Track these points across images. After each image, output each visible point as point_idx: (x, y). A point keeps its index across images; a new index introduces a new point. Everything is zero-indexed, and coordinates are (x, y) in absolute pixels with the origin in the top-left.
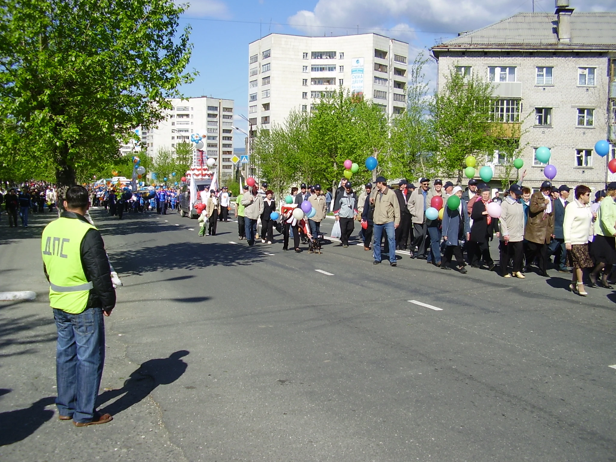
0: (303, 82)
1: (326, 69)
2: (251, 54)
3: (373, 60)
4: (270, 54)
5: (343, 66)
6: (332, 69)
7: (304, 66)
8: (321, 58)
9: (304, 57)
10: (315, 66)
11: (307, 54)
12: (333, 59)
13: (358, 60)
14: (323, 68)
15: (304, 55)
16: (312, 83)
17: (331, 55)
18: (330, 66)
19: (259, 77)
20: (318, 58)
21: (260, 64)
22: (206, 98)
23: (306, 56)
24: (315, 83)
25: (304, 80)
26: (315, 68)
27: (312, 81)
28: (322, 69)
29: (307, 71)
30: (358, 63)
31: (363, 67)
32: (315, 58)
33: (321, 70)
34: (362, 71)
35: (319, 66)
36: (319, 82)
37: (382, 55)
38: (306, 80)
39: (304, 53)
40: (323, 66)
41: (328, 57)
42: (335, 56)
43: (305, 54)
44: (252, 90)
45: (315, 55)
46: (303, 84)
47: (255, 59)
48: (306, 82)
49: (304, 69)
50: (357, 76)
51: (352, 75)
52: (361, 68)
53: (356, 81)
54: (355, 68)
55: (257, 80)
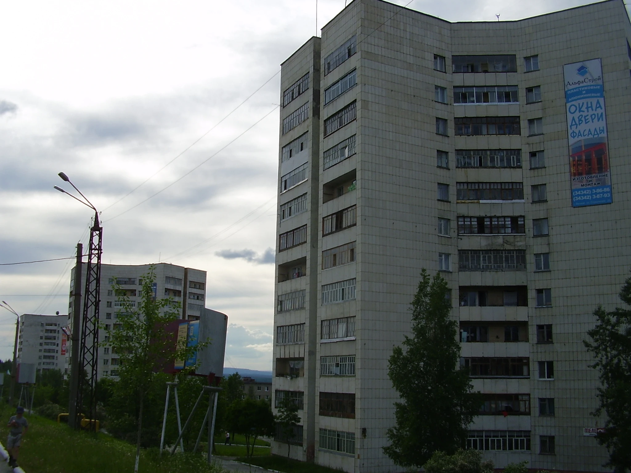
0: (438, 125)
6: (507, 95)
7: (437, 87)
10: (464, 90)
11: (442, 58)
12: (508, 73)
14: (486, 94)
18: (502, 90)
24: (466, 131)
25: (438, 119)
26: (464, 94)
27: (457, 125)
28: (482, 97)
29: (445, 99)
31: (600, 82)
33: (479, 99)
34: (600, 91)
35: (475, 90)
38: (444, 121)
39: (436, 56)
40: (486, 90)
42: (515, 66)
46: (438, 130)
47: (300, 87)
48: (444, 126)
49: (437, 93)
50: (585, 106)
51: (568, 105)
52: (594, 83)
53: (583, 119)
54: (577, 86)
55: (306, 133)
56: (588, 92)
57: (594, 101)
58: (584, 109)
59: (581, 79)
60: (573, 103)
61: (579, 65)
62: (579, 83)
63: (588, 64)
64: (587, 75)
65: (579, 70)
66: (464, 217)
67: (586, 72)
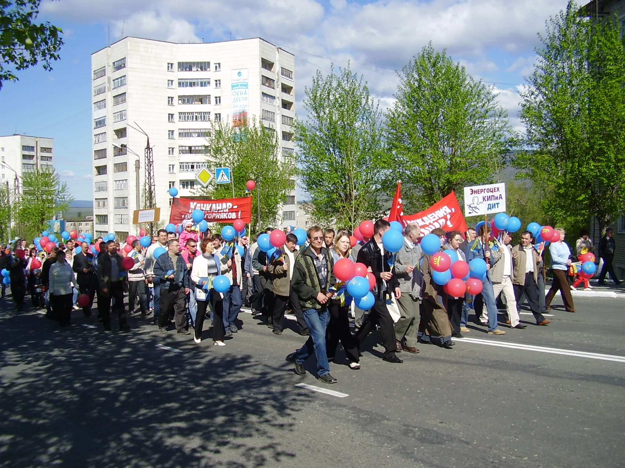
0: (169, 100)
1: (198, 85)
2: (95, 67)
3: (260, 72)
4: (124, 64)
5: (219, 80)
6: (204, 83)
7: (169, 81)
8: (191, 70)
9: (168, 69)
10: (183, 81)
11: (172, 64)
12: (206, 72)
13: (240, 72)
14: (194, 83)
15: (168, 66)
16: (180, 102)
17: (204, 66)
18: (202, 81)
19: (109, 96)
20: (186, 70)
21: (109, 79)
22: (19, 136)
23: (172, 67)
24: (184, 102)
25: (169, 98)
26: (183, 83)
27: (179, 100)
28: (192, 84)
29: (173, 87)
30: (240, 76)
31: (246, 81)
32: (183, 70)
33: (191, 86)
34: (246, 86)
35: (189, 81)
36: (188, 102)
38: (172, 98)
39: (168, 64)
40: (194, 81)
41: (199, 69)
42: (209, 68)
43: (170, 65)
44: (97, 114)
45: (183, 66)
46: (169, 103)
47: (101, 73)
48: (172, 101)
49: (168, 83)
50: (240, 93)
51: (233, 91)
52: (244, 81)
53: (238, 99)
54: (237, 82)
55: (105, 99)
56: (241, 85)
57: (244, 90)
58: (239, 94)
59: (238, 78)
60: (235, 90)
61: (238, 71)
62: (238, 80)
64: (241, 77)
65: (238, 73)
66: (182, 146)
67: (241, 75)
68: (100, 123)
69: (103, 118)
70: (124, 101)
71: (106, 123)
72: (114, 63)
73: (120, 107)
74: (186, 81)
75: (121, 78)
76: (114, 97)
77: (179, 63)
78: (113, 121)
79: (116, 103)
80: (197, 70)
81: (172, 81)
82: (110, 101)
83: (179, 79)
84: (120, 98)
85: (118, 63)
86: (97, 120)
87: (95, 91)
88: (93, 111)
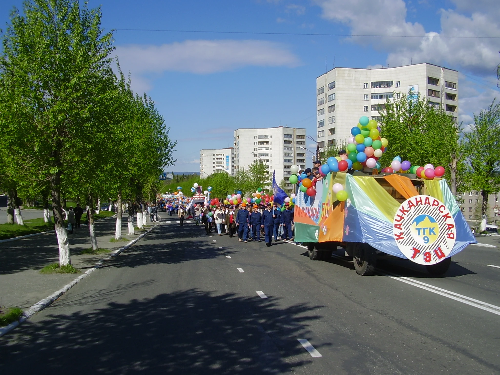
0: (365, 109)
1: (385, 97)
2: (318, 87)
3: (427, 87)
4: (334, 86)
5: (399, 94)
6: (389, 96)
7: (364, 95)
8: (380, 87)
9: (364, 87)
10: (375, 95)
11: (367, 84)
12: (390, 88)
14: (382, 96)
16: (373, 109)
17: (389, 84)
18: (388, 94)
19: (326, 106)
20: (377, 87)
21: (326, 94)
22: (282, 128)
23: (367, 86)
24: (375, 109)
25: (365, 106)
29: (368, 99)
31: (417, 94)
32: (375, 88)
33: (380, 98)
35: (378, 94)
36: (378, 108)
37: (435, 82)
38: (367, 107)
39: (364, 84)
40: (382, 94)
42: (393, 85)
44: (320, 118)
45: (375, 84)
47: (322, 90)
49: (364, 97)
55: (324, 109)
61: (412, 87)
63: (414, 86)
67: (414, 89)
68: (321, 124)
69: (323, 121)
70: (334, 110)
71: (325, 124)
72: (329, 85)
73: (332, 114)
74: (377, 94)
75: (332, 94)
76: (329, 107)
77: (372, 83)
78: (329, 123)
79: (330, 112)
80: (385, 87)
81: (367, 95)
82: (327, 110)
83: (372, 94)
84: (332, 108)
85: (331, 85)
86: (319, 122)
87: (318, 103)
88: (317, 115)
